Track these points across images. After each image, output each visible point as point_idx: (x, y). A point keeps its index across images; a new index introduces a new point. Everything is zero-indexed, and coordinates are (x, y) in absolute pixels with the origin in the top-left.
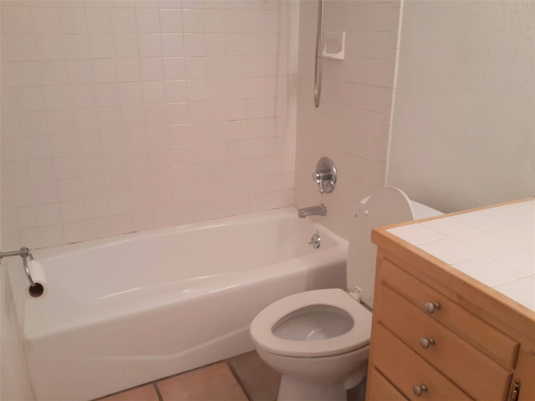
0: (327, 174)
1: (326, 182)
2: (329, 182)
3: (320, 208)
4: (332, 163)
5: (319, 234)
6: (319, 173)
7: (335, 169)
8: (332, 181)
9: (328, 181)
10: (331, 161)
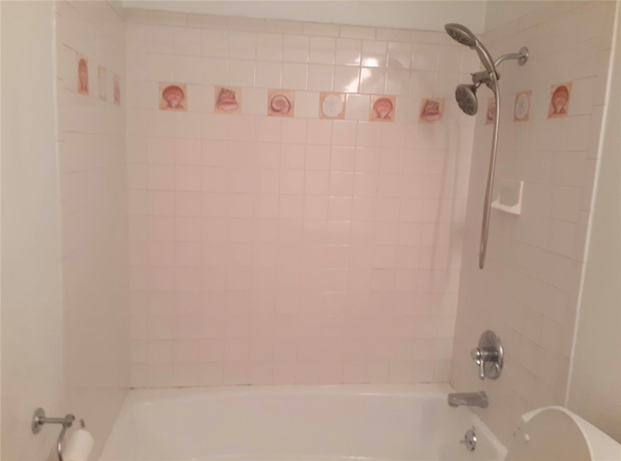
0: (491, 354)
1: (489, 364)
2: (494, 365)
3: (479, 397)
4: (499, 340)
5: (475, 432)
6: (479, 351)
7: (501, 350)
8: (498, 364)
9: (492, 363)
10: (498, 338)
